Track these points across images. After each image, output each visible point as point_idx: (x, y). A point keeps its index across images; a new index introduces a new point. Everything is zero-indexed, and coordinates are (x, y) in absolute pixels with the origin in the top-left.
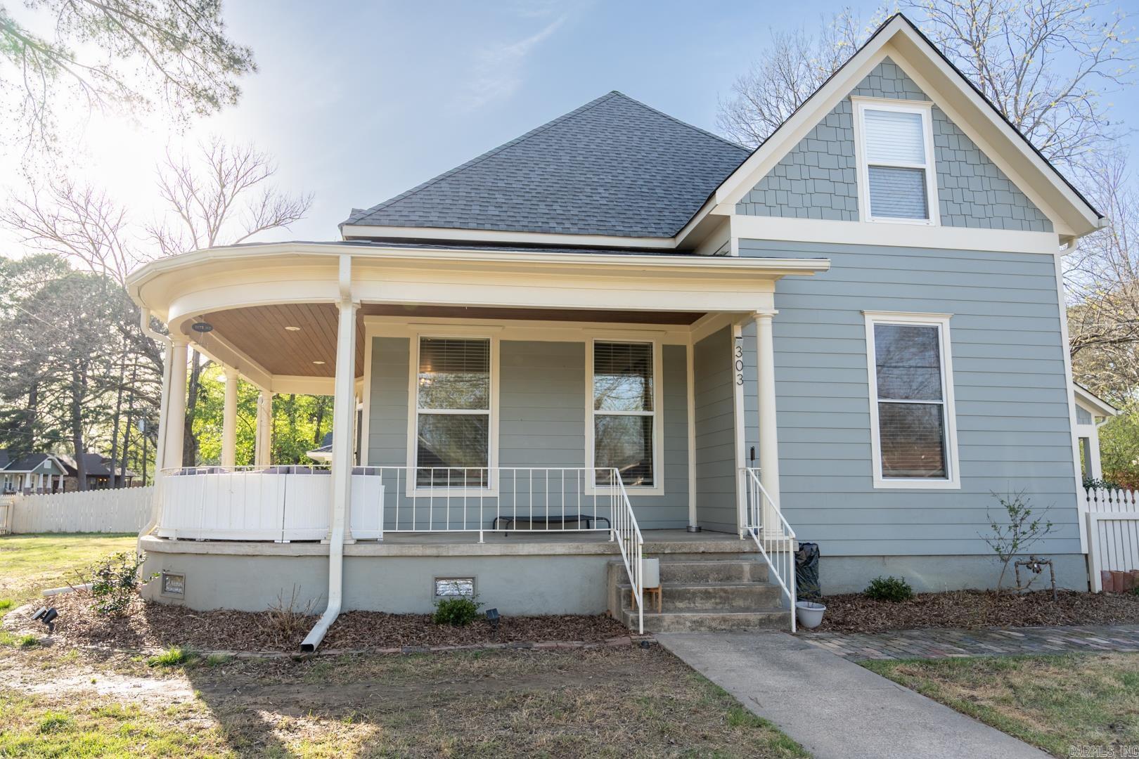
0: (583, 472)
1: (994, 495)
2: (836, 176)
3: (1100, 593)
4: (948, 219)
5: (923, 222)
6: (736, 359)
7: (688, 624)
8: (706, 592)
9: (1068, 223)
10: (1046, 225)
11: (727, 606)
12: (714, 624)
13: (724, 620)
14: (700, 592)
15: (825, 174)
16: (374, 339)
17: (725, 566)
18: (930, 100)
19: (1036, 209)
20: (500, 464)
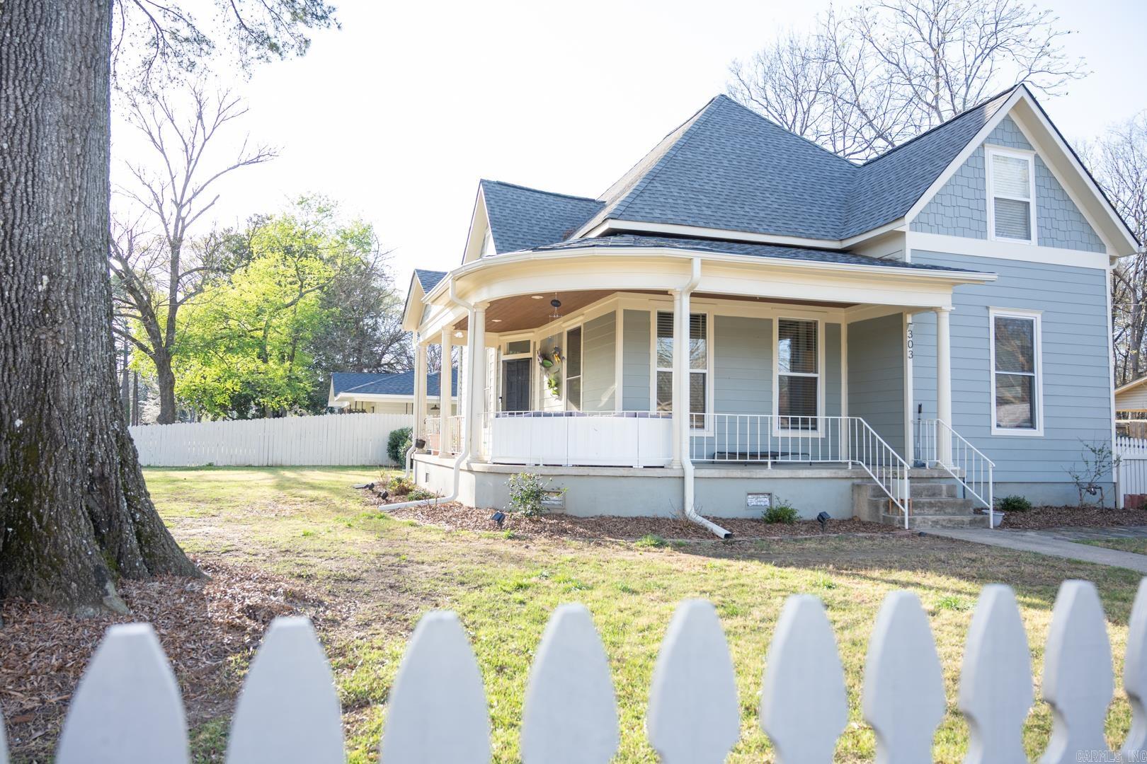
0: (771, 418)
1: (1082, 441)
2: (973, 204)
3: (1124, 509)
4: (1043, 241)
5: (1027, 242)
6: (908, 339)
7: (930, 523)
8: (930, 503)
9: (1116, 248)
10: (1101, 248)
11: (942, 512)
12: (944, 524)
13: (950, 521)
14: (927, 503)
15: (965, 203)
16: (625, 311)
17: (931, 486)
18: (1034, 150)
19: (1096, 236)
20: (715, 412)
